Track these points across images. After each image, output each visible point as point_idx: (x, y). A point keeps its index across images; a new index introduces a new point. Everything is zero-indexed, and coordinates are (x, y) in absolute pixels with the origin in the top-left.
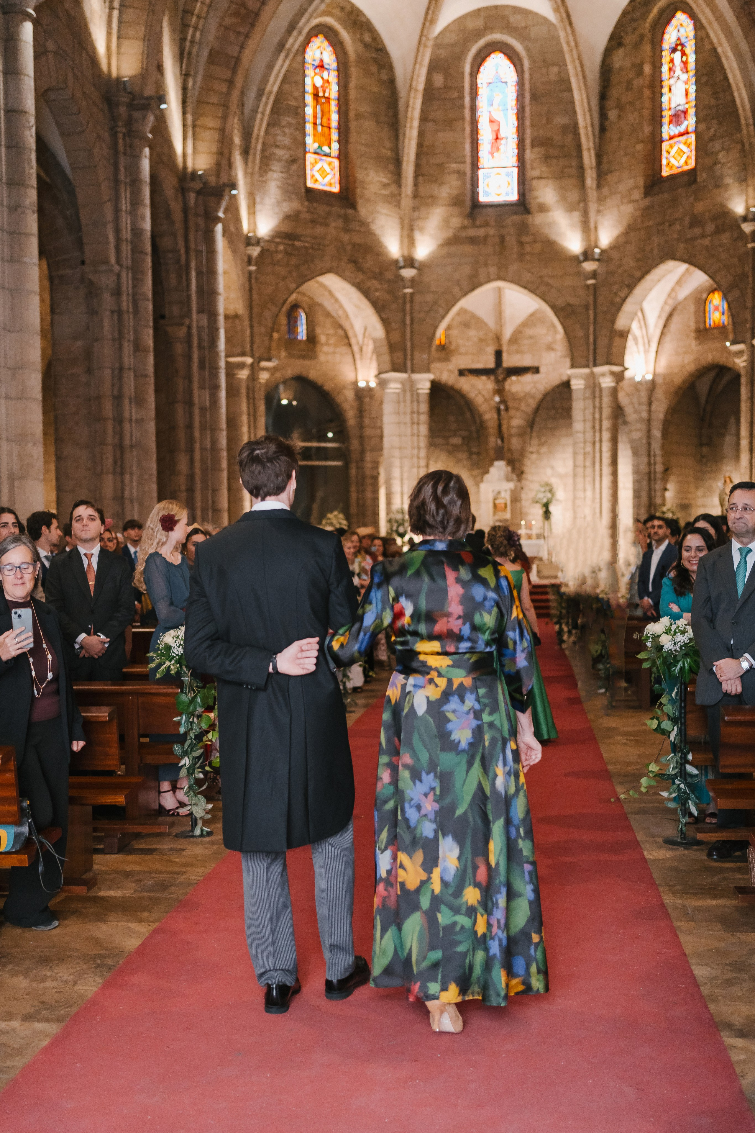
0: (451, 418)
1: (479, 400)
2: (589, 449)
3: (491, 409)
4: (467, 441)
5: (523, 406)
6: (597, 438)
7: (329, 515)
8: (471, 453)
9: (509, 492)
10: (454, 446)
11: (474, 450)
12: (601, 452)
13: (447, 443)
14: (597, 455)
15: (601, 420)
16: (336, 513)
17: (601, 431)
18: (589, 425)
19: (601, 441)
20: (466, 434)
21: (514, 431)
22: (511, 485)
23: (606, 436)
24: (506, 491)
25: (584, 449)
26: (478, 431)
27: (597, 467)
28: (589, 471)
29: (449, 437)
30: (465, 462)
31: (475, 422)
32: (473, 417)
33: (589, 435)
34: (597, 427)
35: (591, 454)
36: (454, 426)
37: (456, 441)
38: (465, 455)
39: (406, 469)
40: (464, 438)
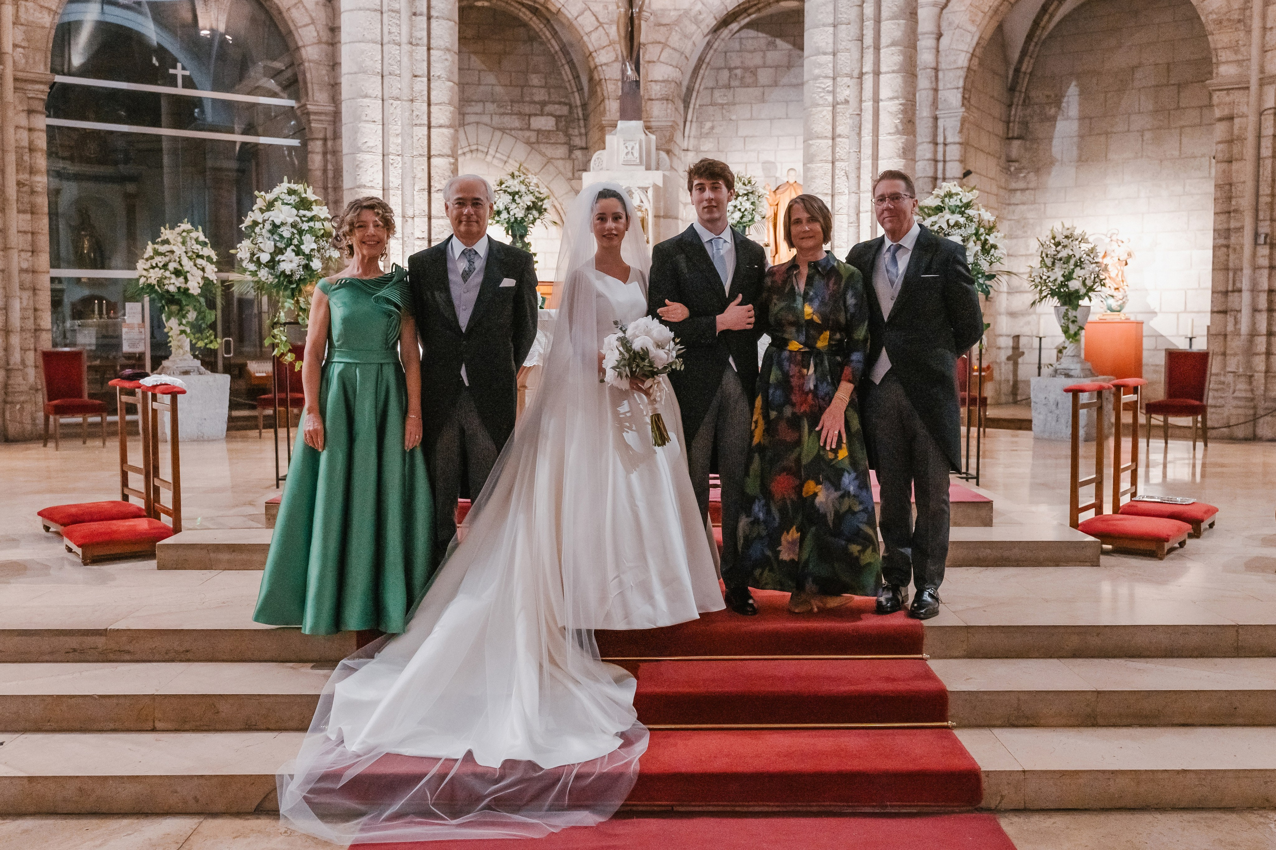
0: (535, 80)
1: (586, 23)
2: (846, 92)
3: (611, 43)
4: (565, 124)
5: (675, 40)
6: (868, 67)
7: (166, 233)
8: (572, 149)
9: (650, 193)
10: (539, 131)
11: (577, 141)
12: (876, 100)
13: (529, 129)
14: (868, 105)
15: (878, 21)
16: (186, 226)
17: (877, 48)
18: (847, 33)
19: (877, 73)
20: (565, 110)
21: (656, 90)
22: (656, 177)
23: (891, 58)
24: (645, 190)
25: (833, 92)
26: (584, 106)
27: (867, 138)
28: (844, 146)
29: (530, 116)
30: (560, 163)
31: (580, 89)
32: (577, 77)
33: (847, 60)
34: (869, 40)
35: (853, 103)
36: (540, 95)
37: (545, 123)
38: (561, 151)
39: (395, 128)
40: (558, 118)
